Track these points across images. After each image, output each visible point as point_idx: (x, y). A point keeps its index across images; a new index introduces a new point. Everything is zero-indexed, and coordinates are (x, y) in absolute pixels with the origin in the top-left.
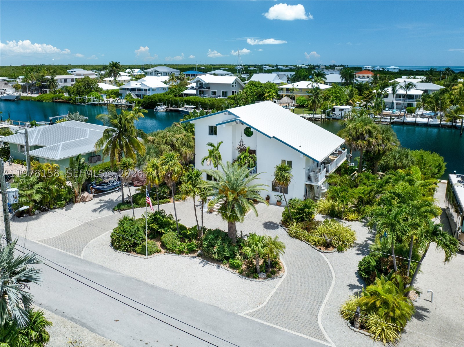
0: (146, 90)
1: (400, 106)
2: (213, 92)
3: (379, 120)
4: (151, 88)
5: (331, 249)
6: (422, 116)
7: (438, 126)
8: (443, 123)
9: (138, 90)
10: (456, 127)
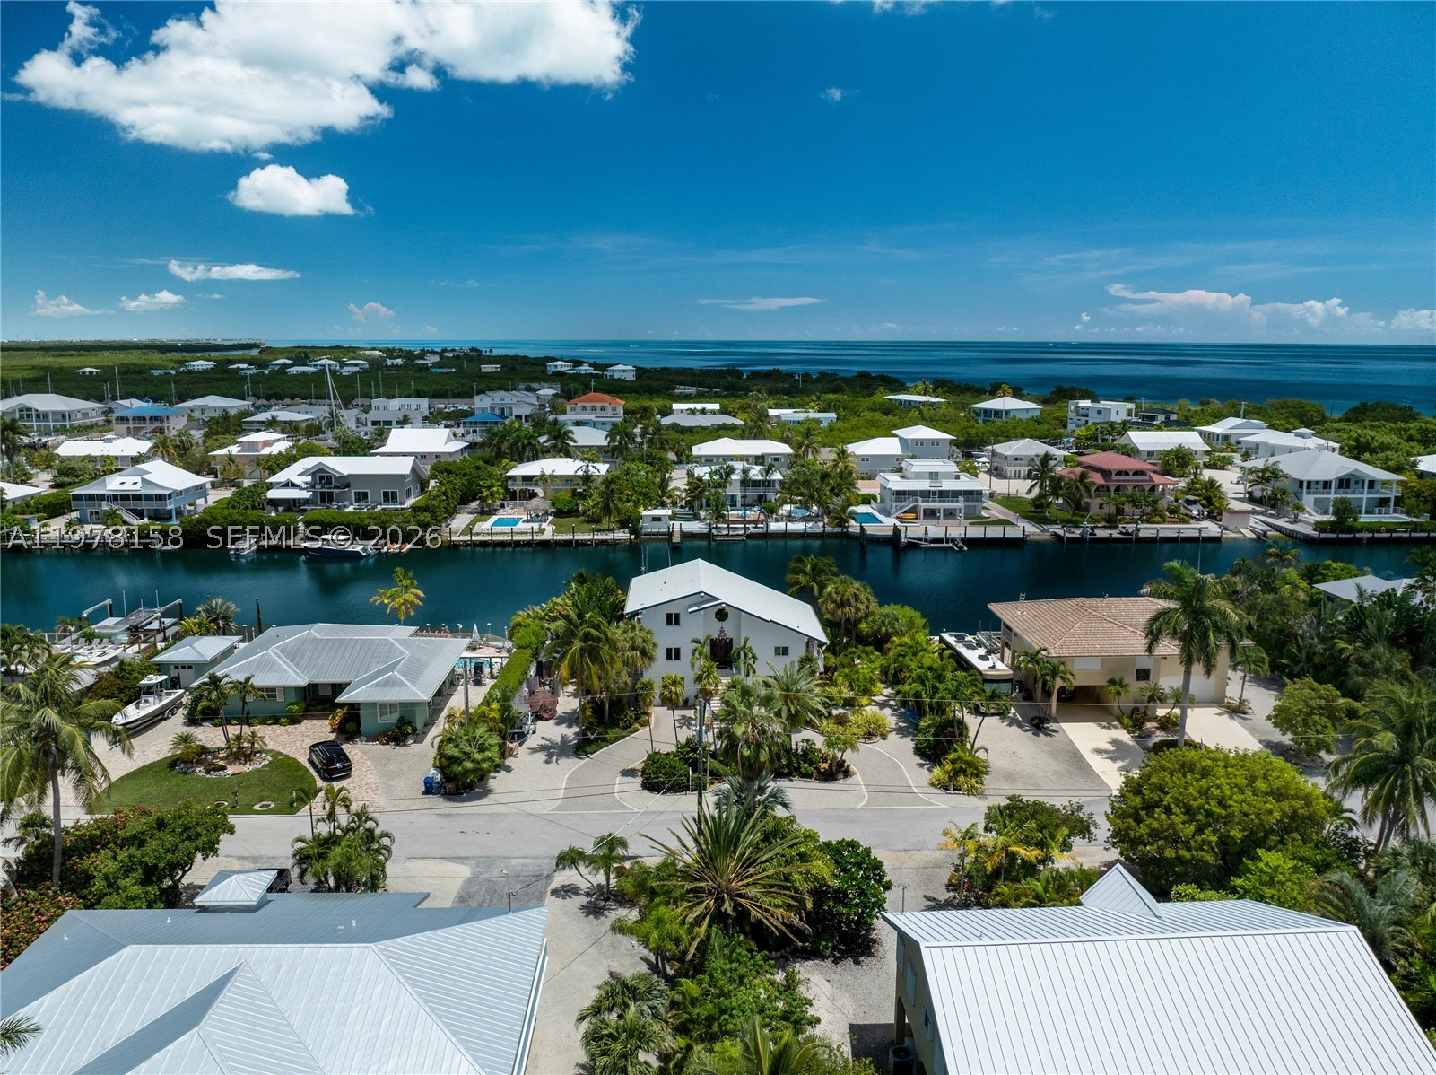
0: (160, 498)
1: (749, 501)
2: (357, 494)
3: (725, 532)
4: (175, 491)
5: (874, 739)
6: (789, 518)
7: (822, 536)
8: (828, 529)
9: (137, 497)
10: (848, 536)
